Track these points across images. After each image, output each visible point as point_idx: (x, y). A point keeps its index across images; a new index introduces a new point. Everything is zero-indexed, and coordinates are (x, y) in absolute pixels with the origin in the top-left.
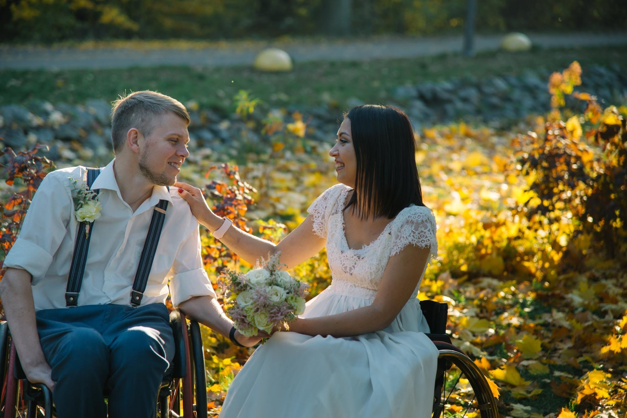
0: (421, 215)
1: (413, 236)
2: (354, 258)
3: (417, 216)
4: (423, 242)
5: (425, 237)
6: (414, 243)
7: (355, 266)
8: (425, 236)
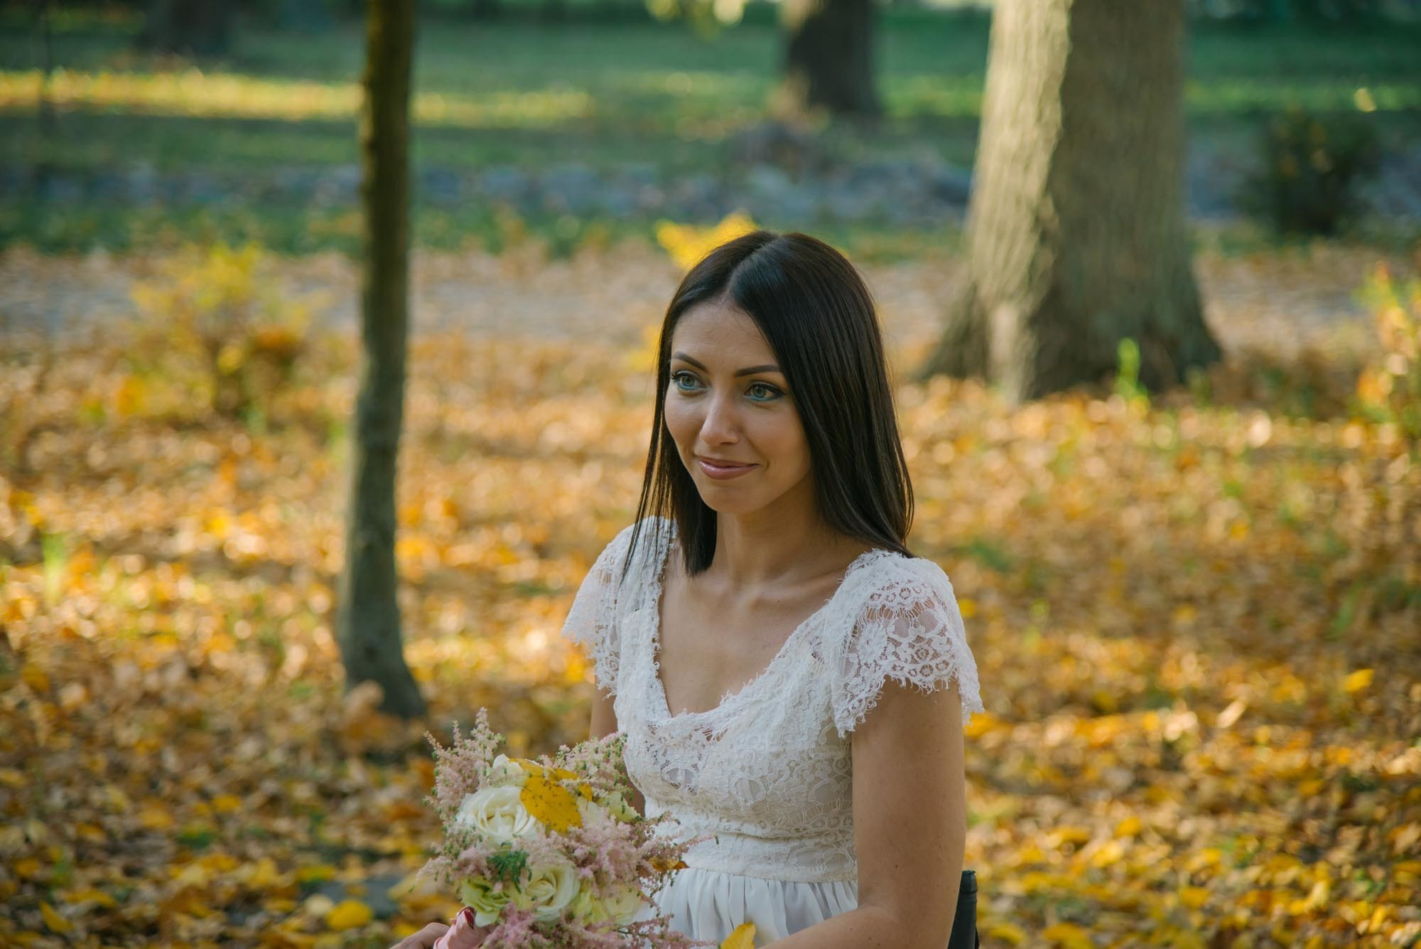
0: (910, 586)
1: (895, 653)
2: (693, 739)
3: (897, 591)
4: (927, 671)
5: (930, 657)
6: (901, 675)
7: (700, 764)
8: (931, 652)
